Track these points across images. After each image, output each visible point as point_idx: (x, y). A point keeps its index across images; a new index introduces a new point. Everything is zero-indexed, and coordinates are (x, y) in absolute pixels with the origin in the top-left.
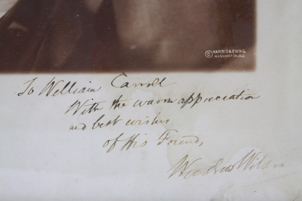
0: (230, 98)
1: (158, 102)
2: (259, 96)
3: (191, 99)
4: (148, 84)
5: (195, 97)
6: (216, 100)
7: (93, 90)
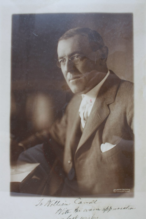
0: (124, 209)
1: (94, 210)
2: (135, 208)
3: (107, 209)
4: (90, 203)
5: (109, 208)
6: (118, 209)
7: (67, 205)
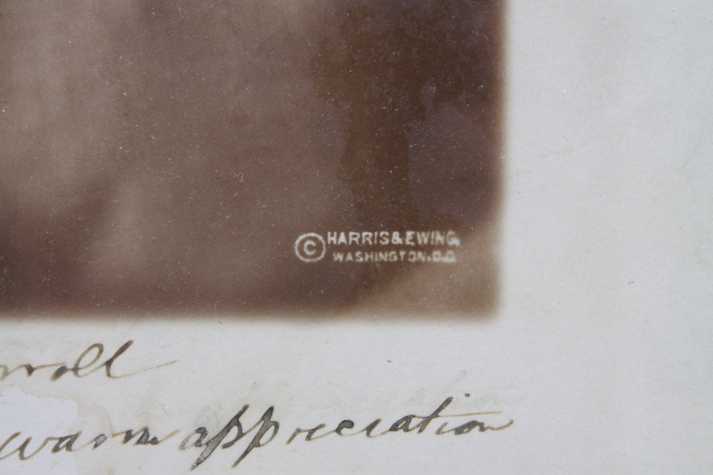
0: (394, 428)
1: (98, 441)
2: (511, 423)
3: (235, 430)
4: (57, 368)
5: (249, 421)
6: (335, 434)
